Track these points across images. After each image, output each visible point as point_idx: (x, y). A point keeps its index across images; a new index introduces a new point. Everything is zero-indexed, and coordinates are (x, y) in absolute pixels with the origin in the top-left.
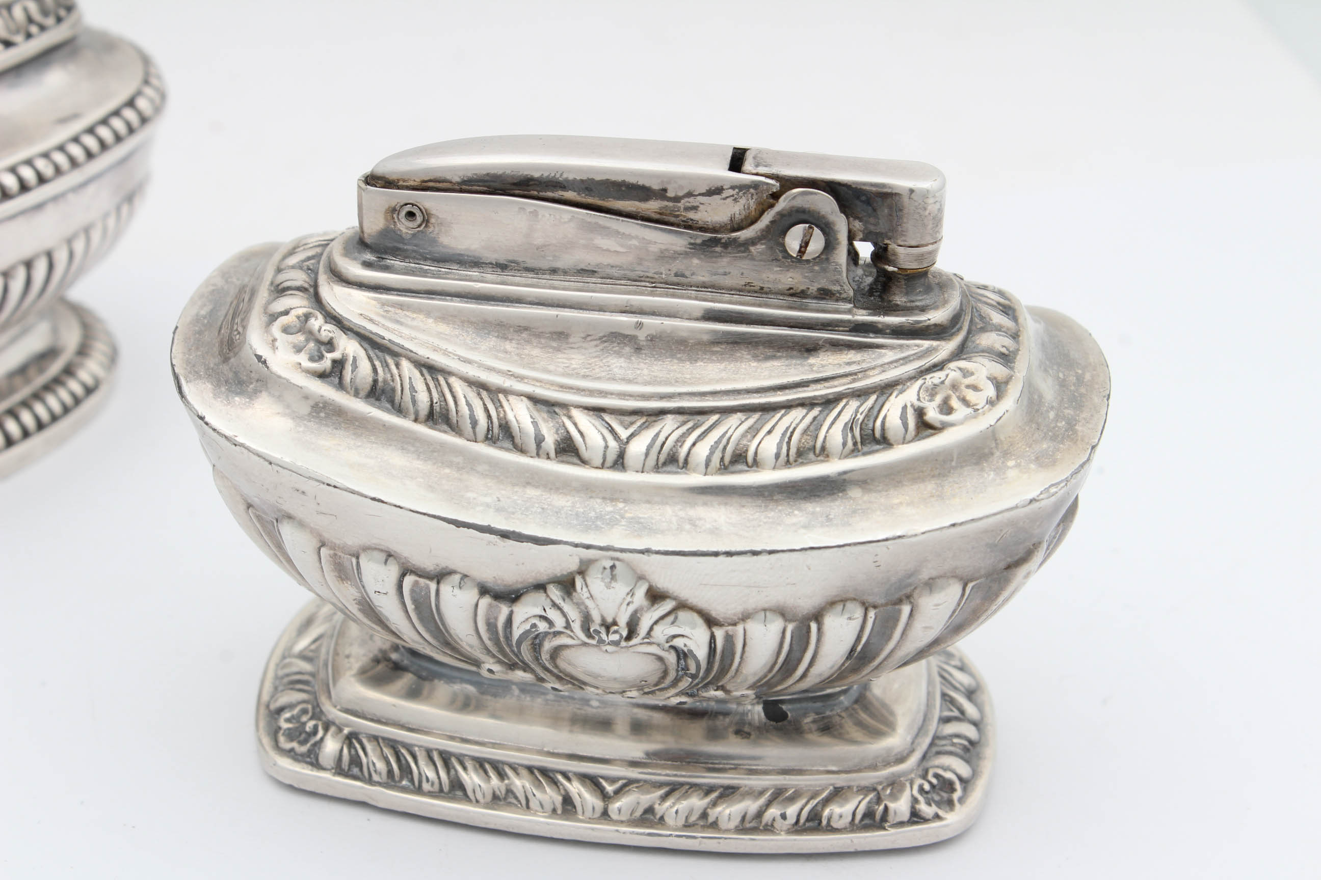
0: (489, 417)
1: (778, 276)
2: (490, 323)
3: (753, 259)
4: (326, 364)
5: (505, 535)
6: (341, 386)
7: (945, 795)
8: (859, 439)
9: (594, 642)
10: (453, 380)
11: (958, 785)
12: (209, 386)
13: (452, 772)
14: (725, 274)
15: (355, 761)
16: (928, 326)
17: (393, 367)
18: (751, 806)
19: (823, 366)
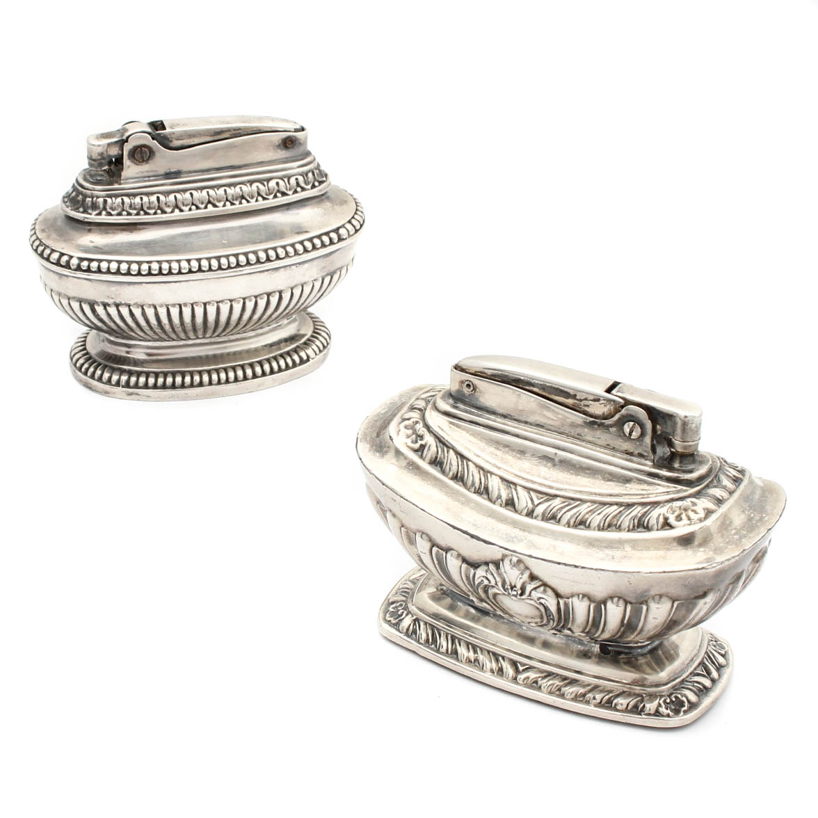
0: (481, 483)
1: (621, 444)
2: (493, 440)
3: (610, 433)
4: (417, 446)
5: (473, 536)
6: (421, 457)
7: (677, 707)
8: (636, 524)
9: (506, 593)
10: (470, 463)
11: (686, 704)
12: (369, 446)
13: (454, 645)
14: (599, 438)
15: (414, 632)
16: (683, 480)
17: (446, 452)
18: (582, 690)
19: (631, 489)
